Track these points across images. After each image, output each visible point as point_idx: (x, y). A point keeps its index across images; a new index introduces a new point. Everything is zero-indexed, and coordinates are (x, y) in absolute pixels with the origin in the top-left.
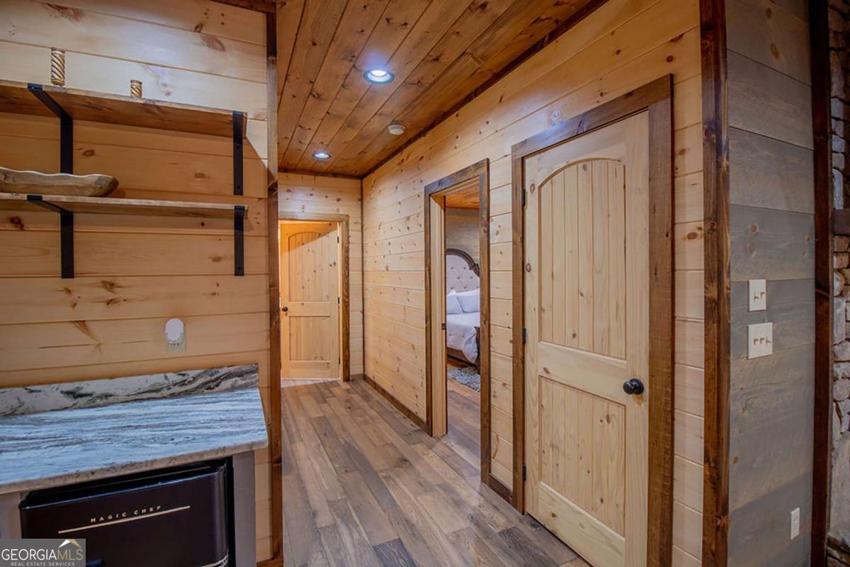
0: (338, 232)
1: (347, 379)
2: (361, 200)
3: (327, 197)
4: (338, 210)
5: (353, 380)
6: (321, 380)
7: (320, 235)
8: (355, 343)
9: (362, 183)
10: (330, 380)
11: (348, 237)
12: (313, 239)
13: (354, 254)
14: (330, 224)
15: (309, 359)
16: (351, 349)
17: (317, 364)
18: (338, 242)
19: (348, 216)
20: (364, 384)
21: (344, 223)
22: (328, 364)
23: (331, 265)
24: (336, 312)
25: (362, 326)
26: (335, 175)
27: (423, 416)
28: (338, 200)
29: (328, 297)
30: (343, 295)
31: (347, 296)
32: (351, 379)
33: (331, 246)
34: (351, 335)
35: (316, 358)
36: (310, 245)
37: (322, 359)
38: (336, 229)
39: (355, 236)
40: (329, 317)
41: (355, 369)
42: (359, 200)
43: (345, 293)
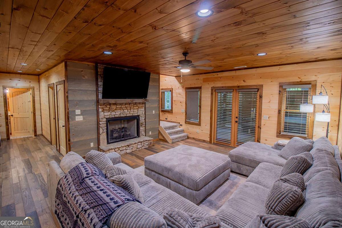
0: (31, 91)
1: (36, 135)
2: (39, 82)
3: (25, 81)
4: (30, 85)
5: (38, 136)
6: (27, 136)
7: (24, 92)
8: (38, 125)
9: (39, 77)
10: (30, 136)
11: (34, 93)
12: (22, 93)
13: (37, 98)
14: (28, 89)
15: (22, 130)
16: (37, 127)
17: (25, 132)
18: (31, 94)
19: (34, 87)
20: (41, 137)
21: (33, 89)
22: (29, 131)
23: (28, 102)
24: (31, 116)
25: (41, 120)
26: (28, 74)
27: (50, 140)
28: (30, 82)
29: (28, 111)
30: (33, 111)
31: (35, 111)
32: (37, 135)
33: (28, 95)
34: (37, 123)
35: (24, 130)
36: (21, 95)
37: (27, 130)
38: (30, 90)
39: (37, 93)
40: (29, 117)
41: (39, 132)
42: (38, 82)
43: (34, 110)
